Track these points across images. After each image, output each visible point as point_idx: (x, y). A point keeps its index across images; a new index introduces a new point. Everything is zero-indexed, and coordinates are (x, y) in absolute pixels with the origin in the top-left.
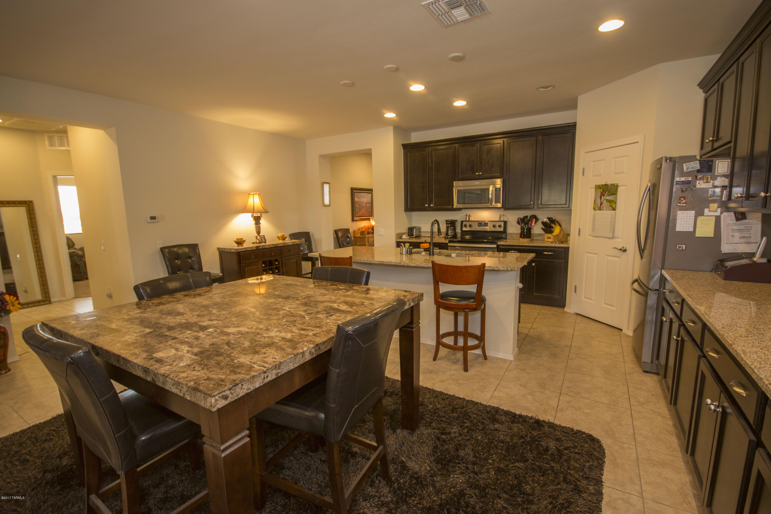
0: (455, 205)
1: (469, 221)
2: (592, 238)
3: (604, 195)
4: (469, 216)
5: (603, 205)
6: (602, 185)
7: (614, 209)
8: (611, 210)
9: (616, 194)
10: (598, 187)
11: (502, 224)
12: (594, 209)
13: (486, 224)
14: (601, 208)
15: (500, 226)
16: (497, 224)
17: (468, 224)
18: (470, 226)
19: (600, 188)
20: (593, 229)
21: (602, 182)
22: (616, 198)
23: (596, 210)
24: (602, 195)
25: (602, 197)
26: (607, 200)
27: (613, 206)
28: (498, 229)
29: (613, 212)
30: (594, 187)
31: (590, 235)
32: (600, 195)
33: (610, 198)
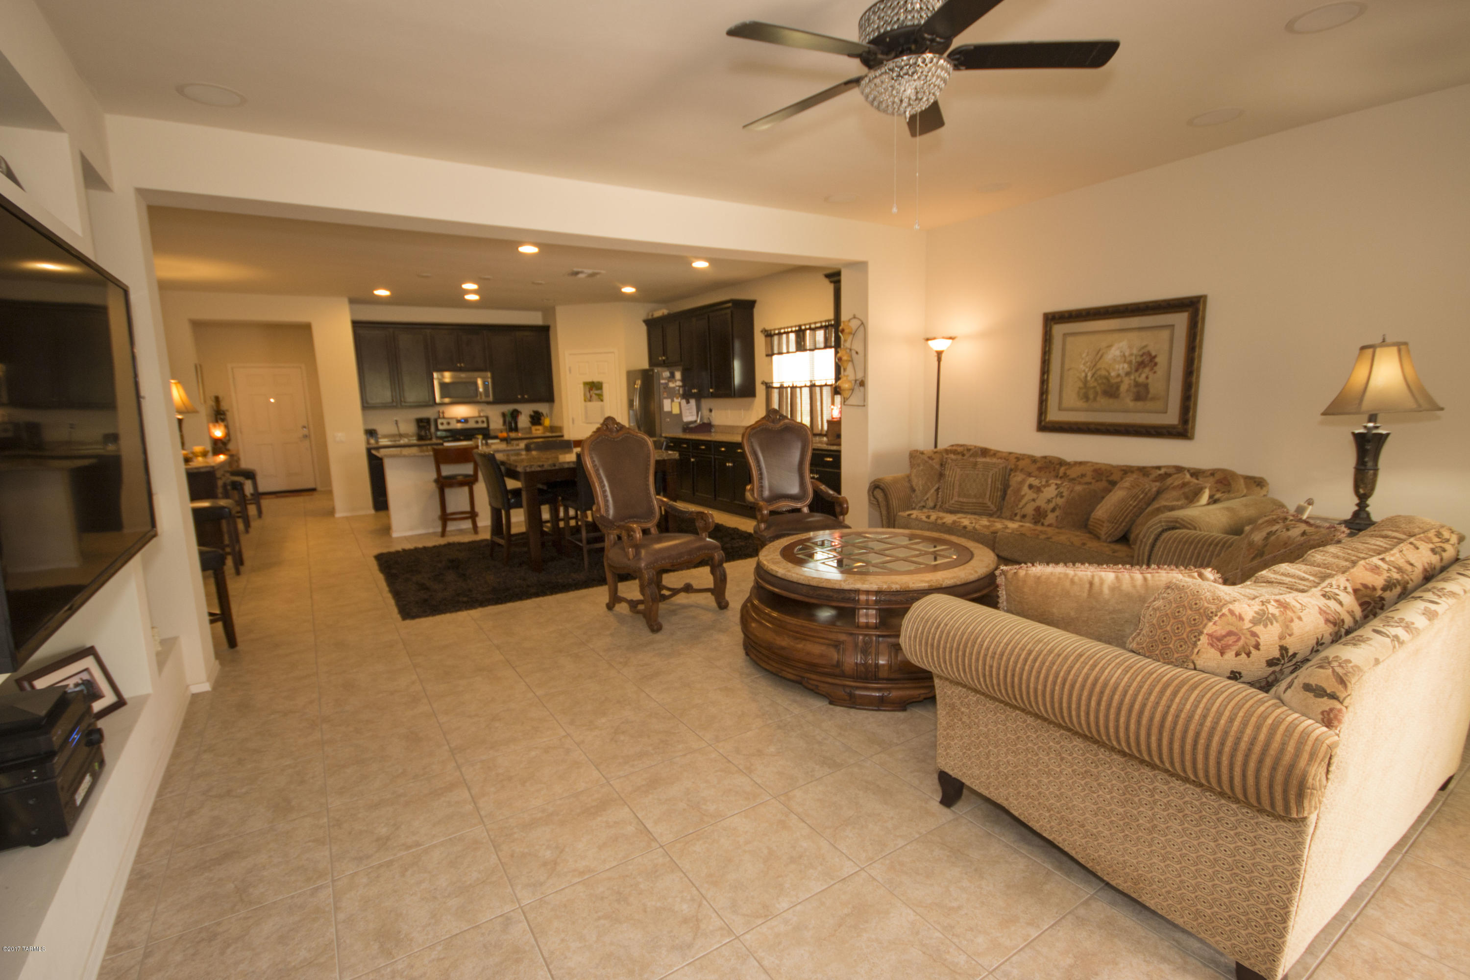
0: (438, 399)
1: (444, 418)
2: (586, 424)
4: (443, 413)
5: (592, 398)
6: (589, 382)
7: (602, 400)
8: (599, 402)
9: (602, 389)
10: (585, 384)
11: (485, 419)
12: (585, 401)
13: (466, 420)
14: (591, 400)
15: (483, 422)
16: (480, 420)
17: (445, 421)
18: (448, 424)
19: (588, 384)
20: (586, 417)
21: (590, 380)
22: (602, 392)
24: (591, 389)
25: (590, 391)
26: (596, 394)
27: (600, 398)
28: (480, 425)
29: (601, 403)
30: (581, 385)
31: (583, 423)
32: (588, 390)
33: (598, 392)
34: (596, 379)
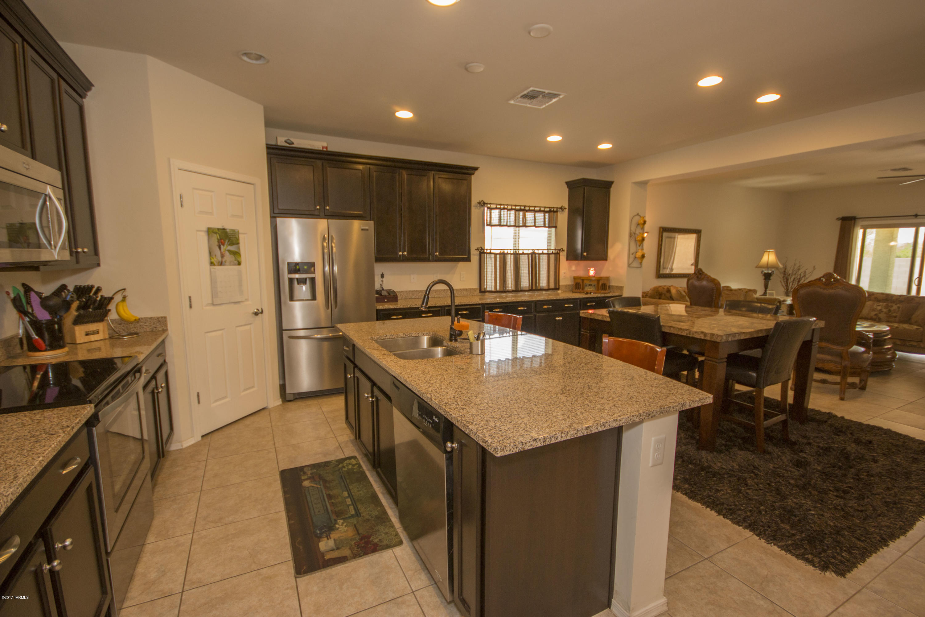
2: (212, 308)
3: (223, 245)
5: (225, 259)
6: (218, 229)
7: (239, 264)
8: (235, 265)
9: (238, 244)
10: (210, 231)
12: (212, 264)
14: (223, 262)
19: (216, 233)
20: (214, 294)
21: (218, 225)
22: (239, 248)
23: (214, 265)
24: (220, 243)
25: (222, 246)
26: (229, 251)
27: (236, 259)
29: (238, 268)
30: (205, 229)
31: (208, 305)
32: (217, 243)
33: (233, 248)
34: (229, 226)
